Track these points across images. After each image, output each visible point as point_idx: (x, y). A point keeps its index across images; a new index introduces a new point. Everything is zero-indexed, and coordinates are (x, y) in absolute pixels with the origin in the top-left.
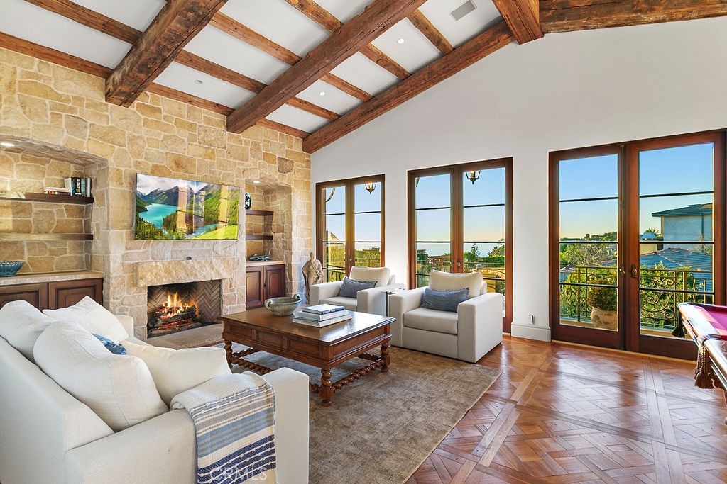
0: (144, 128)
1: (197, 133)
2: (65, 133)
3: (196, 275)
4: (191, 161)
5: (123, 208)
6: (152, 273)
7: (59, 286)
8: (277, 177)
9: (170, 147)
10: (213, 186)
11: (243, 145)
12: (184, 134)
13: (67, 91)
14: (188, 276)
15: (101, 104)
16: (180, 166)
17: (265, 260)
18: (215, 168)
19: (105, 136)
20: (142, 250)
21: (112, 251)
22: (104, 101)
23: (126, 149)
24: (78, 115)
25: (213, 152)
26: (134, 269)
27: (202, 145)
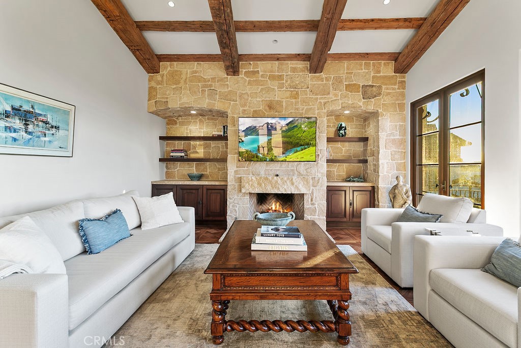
0: (248, 87)
1: (285, 82)
2: (207, 100)
3: (279, 188)
4: (279, 103)
5: (235, 141)
6: (249, 184)
7: (208, 187)
8: (361, 104)
9: (264, 96)
10: (297, 120)
11: (325, 82)
12: (274, 85)
13: (208, 76)
14: (273, 188)
15: (225, 78)
16: (272, 108)
17: (358, 182)
18: (300, 106)
19: (226, 97)
20: (246, 168)
21: (228, 168)
22: (226, 76)
23: (238, 102)
24: (213, 88)
25: (297, 93)
26: (240, 180)
27: (289, 89)
